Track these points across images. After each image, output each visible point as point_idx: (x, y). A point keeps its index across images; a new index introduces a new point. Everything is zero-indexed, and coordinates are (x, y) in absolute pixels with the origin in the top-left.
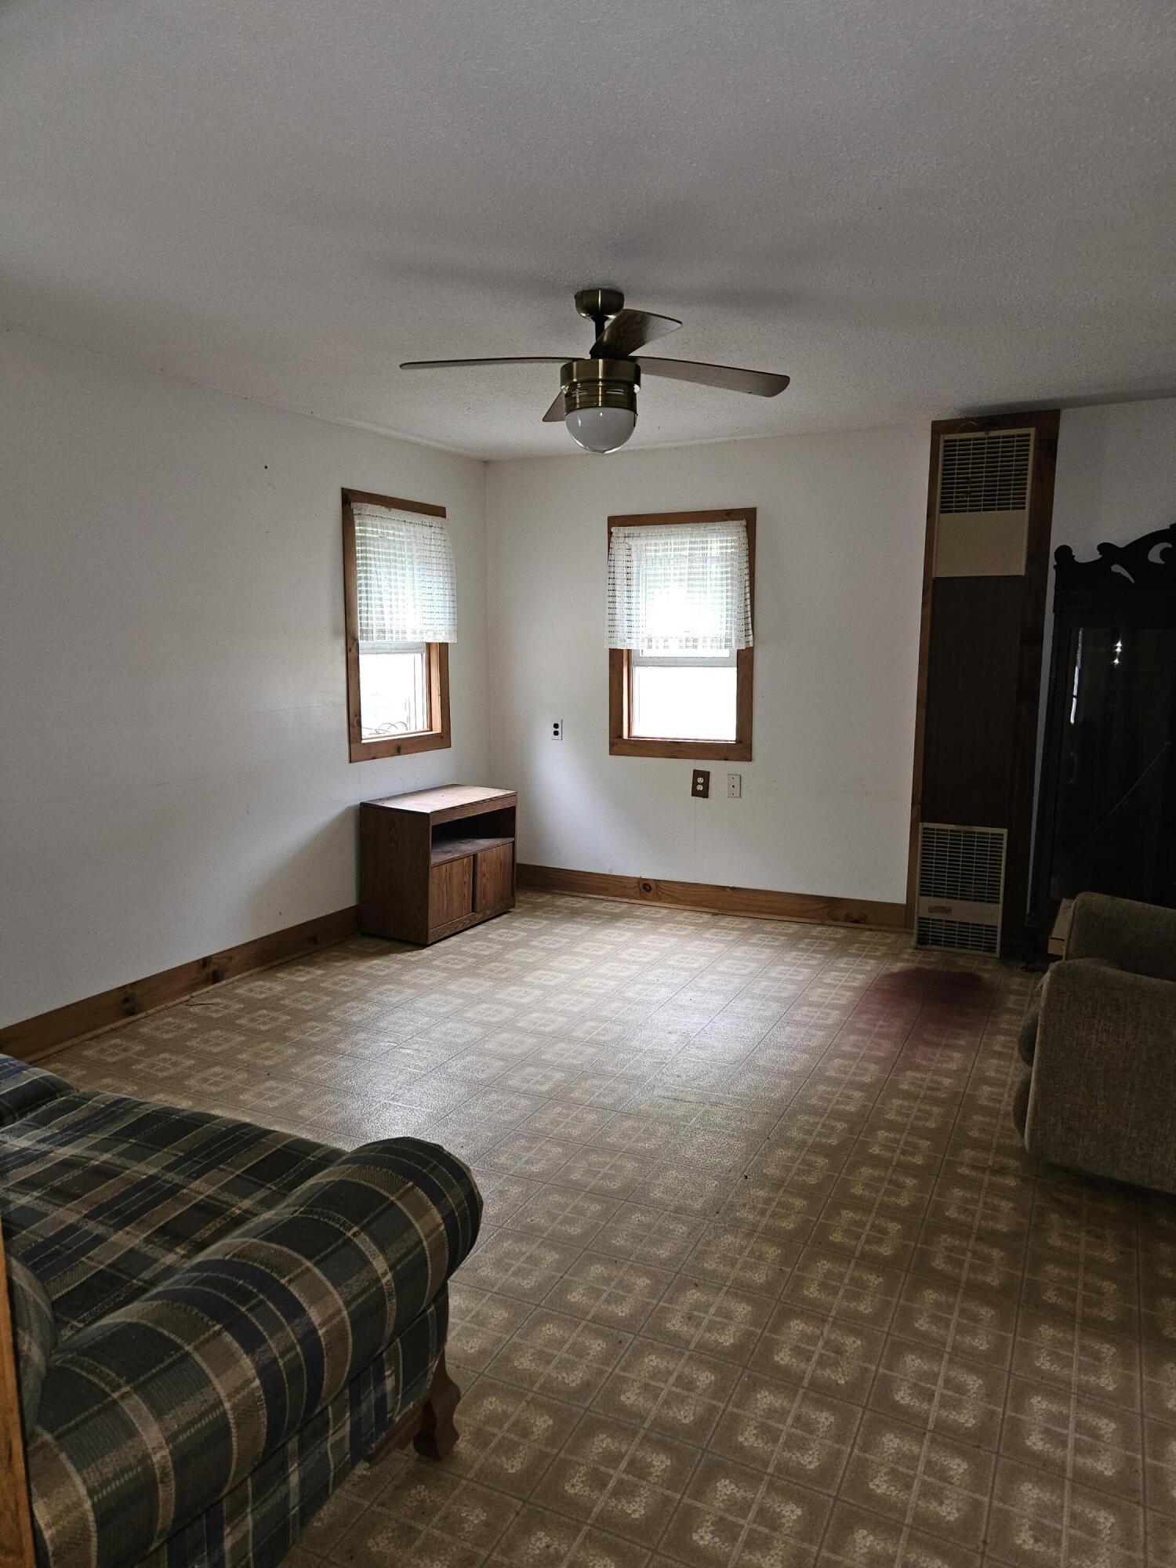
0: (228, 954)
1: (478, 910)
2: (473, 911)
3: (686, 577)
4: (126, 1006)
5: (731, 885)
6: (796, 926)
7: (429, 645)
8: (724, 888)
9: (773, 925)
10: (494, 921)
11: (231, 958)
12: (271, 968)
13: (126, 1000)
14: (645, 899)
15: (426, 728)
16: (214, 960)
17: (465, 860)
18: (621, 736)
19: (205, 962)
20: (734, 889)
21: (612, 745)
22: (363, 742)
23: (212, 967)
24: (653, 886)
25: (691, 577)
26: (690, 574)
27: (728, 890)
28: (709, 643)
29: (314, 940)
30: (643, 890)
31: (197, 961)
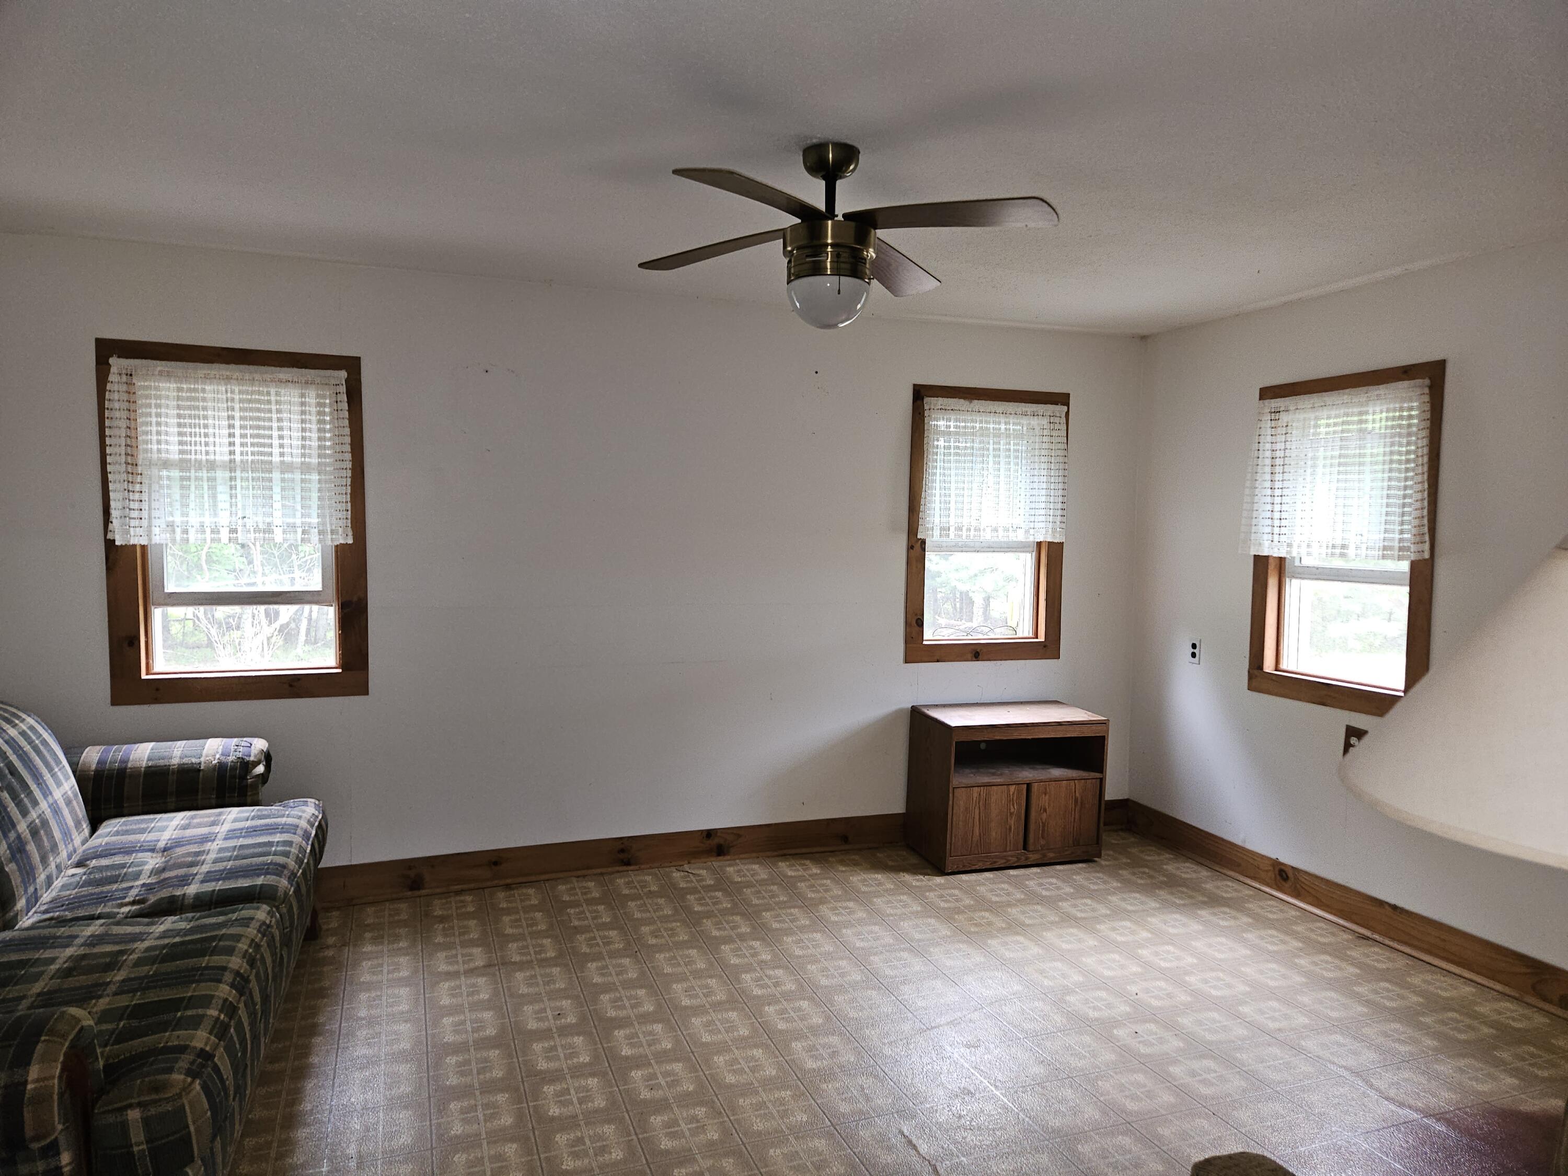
0: (737, 832)
1: (1031, 848)
2: (1025, 848)
3: (1336, 461)
4: (621, 856)
5: (1392, 901)
6: (1468, 990)
7: (1039, 544)
8: (1381, 903)
9: (1429, 977)
10: (1058, 867)
11: (739, 836)
12: (778, 856)
13: (622, 851)
14: (1280, 889)
15: (1031, 635)
16: (719, 834)
17: (1012, 788)
18: (1261, 667)
19: (709, 834)
20: (1395, 907)
21: (1251, 677)
22: (925, 643)
23: (715, 841)
24: (1290, 874)
25: (1342, 460)
26: (1340, 456)
27: (1387, 907)
28: (1363, 552)
29: (845, 839)
30: (1278, 877)
31: (702, 831)
